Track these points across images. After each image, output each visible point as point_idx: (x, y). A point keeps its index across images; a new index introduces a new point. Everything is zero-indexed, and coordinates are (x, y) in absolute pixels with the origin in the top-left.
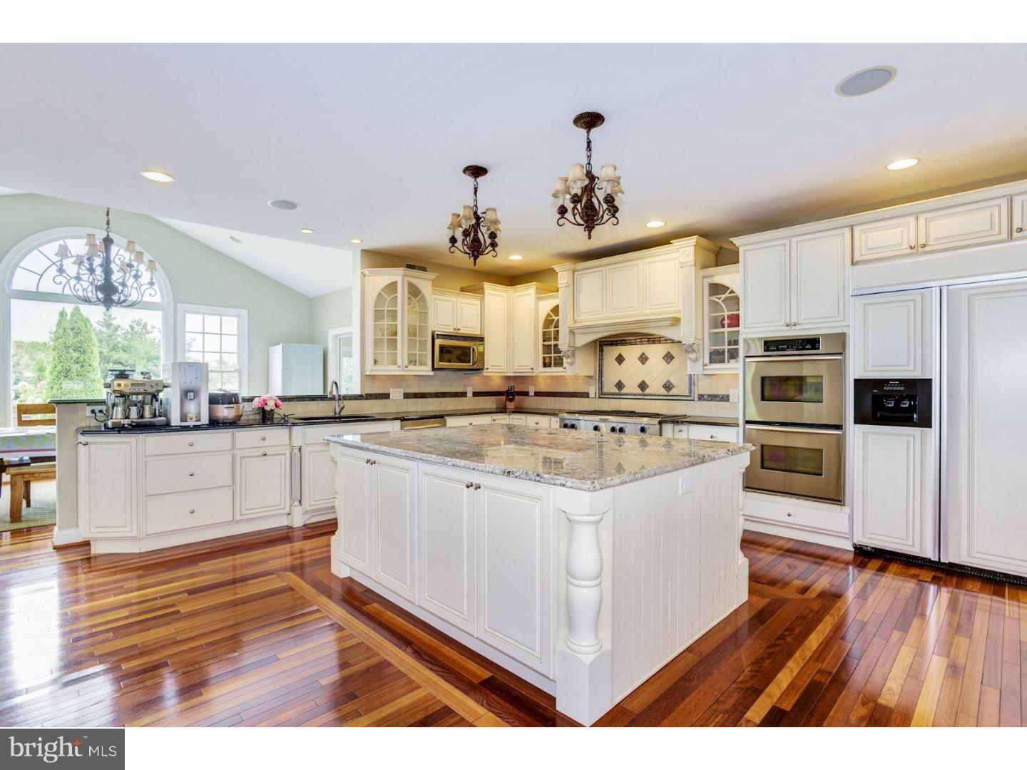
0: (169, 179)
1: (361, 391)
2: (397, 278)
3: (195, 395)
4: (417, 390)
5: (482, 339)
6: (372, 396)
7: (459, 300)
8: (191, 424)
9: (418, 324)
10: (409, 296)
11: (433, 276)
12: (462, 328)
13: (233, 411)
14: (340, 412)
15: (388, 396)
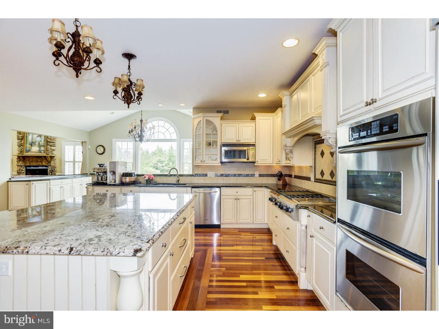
0: (93, 99)
1: (193, 172)
2: (201, 119)
3: (114, 173)
4: (223, 173)
5: (254, 145)
6: (198, 175)
7: (240, 125)
8: (112, 183)
9: (211, 140)
10: (207, 126)
11: (220, 115)
12: (242, 140)
13: (128, 179)
14: (178, 182)
15: (206, 175)
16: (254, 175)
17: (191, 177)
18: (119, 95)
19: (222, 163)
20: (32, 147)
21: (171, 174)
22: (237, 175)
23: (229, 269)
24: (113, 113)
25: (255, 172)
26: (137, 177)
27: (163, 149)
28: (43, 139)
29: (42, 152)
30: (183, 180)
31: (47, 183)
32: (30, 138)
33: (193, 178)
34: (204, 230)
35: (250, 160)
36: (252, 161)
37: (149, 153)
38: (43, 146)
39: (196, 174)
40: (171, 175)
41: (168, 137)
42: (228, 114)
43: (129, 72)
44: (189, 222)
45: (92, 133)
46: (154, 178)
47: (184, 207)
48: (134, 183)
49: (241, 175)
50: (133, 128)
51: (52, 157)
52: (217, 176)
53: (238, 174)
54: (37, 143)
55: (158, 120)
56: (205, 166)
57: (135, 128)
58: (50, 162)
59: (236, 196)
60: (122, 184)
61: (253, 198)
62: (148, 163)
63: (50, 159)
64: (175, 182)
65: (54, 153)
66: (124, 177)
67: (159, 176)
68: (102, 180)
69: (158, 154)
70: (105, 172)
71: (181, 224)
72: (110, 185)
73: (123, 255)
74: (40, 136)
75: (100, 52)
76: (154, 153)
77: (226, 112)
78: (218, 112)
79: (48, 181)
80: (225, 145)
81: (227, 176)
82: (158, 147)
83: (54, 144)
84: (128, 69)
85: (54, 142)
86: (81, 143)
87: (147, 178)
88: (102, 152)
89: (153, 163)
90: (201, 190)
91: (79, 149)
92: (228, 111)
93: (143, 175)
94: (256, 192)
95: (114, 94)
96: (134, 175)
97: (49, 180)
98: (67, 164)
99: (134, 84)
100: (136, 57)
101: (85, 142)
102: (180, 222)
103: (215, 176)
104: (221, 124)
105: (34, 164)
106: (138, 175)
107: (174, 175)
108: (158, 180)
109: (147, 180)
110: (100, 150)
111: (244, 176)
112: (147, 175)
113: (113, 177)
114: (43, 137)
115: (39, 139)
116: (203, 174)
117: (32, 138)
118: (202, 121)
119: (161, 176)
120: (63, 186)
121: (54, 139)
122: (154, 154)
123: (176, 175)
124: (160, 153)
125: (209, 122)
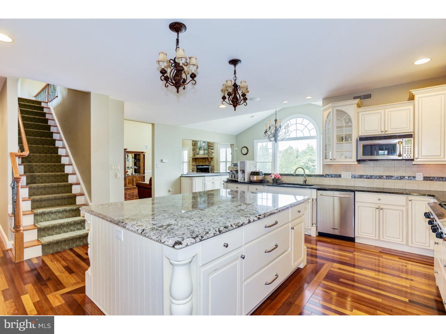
1: (323, 173)
2: (331, 110)
3: (243, 172)
4: (362, 174)
5: (410, 136)
6: (329, 176)
7: (387, 110)
8: (242, 181)
9: (344, 133)
10: (337, 118)
11: (357, 101)
12: (389, 130)
13: (255, 178)
14: (305, 182)
15: (340, 176)
16: (414, 177)
17: (320, 178)
18: (227, 100)
19: (359, 161)
20: (200, 151)
21: (297, 173)
22: (384, 177)
23: (341, 296)
24: (253, 116)
25: (417, 174)
26: (264, 176)
27: (313, 147)
28: (206, 144)
29: (206, 154)
30: (310, 181)
31: (203, 179)
32: (199, 144)
33: (323, 178)
34: (331, 241)
35: (405, 156)
36: (406, 158)
37: (299, 152)
38: (206, 150)
39: (326, 175)
40: (297, 175)
41: (307, 134)
42: (370, 99)
43: (235, 77)
44: (290, 228)
45: (238, 136)
46: (280, 178)
47: (277, 209)
48: (261, 182)
49: (392, 177)
50: (268, 128)
51: (212, 158)
52: (354, 177)
53: (387, 176)
54: (203, 148)
55: (296, 118)
56: (338, 165)
57: (270, 128)
58: (210, 162)
59: (379, 205)
60: (251, 182)
61: (407, 210)
62: (295, 163)
63: (210, 160)
64: (302, 183)
65: (213, 155)
66: (252, 176)
67: (286, 176)
68: (235, 178)
69: (308, 153)
70: (237, 171)
71: (266, 228)
72: (240, 183)
73: (167, 244)
74: (204, 142)
75: (195, 67)
76: (304, 151)
77: (369, 96)
78: (355, 98)
79: (203, 178)
80: (362, 139)
81: (368, 178)
82: (309, 146)
83: (213, 148)
84: (234, 74)
85: (213, 146)
86: (230, 145)
87: (273, 177)
88: (246, 153)
89: (303, 163)
90: (337, 193)
91: (229, 150)
92: (371, 94)
93: (270, 174)
94: (413, 202)
95: (223, 100)
96: (261, 174)
97: (204, 176)
98: (221, 163)
99: (239, 87)
100: (240, 61)
101: (233, 145)
102: (266, 225)
103: (352, 178)
104: (358, 113)
105: (201, 164)
106: (265, 174)
107: (302, 175)
108: (285, 179)
109: (273, 179)
110: (245, 151)
111: (397, 178)
112: (273, 175)
113: (242, 176)
114: (206, 143)
115: (204, 144)
116: (336, 175)
117: (200, 144)
118: (331, 113)
119: (288, 176)
120: (214, 181)
121: (213, 143)
122: (305, 153)
123: (304, 175)
124: (310, 151)
125: (340, 113)
